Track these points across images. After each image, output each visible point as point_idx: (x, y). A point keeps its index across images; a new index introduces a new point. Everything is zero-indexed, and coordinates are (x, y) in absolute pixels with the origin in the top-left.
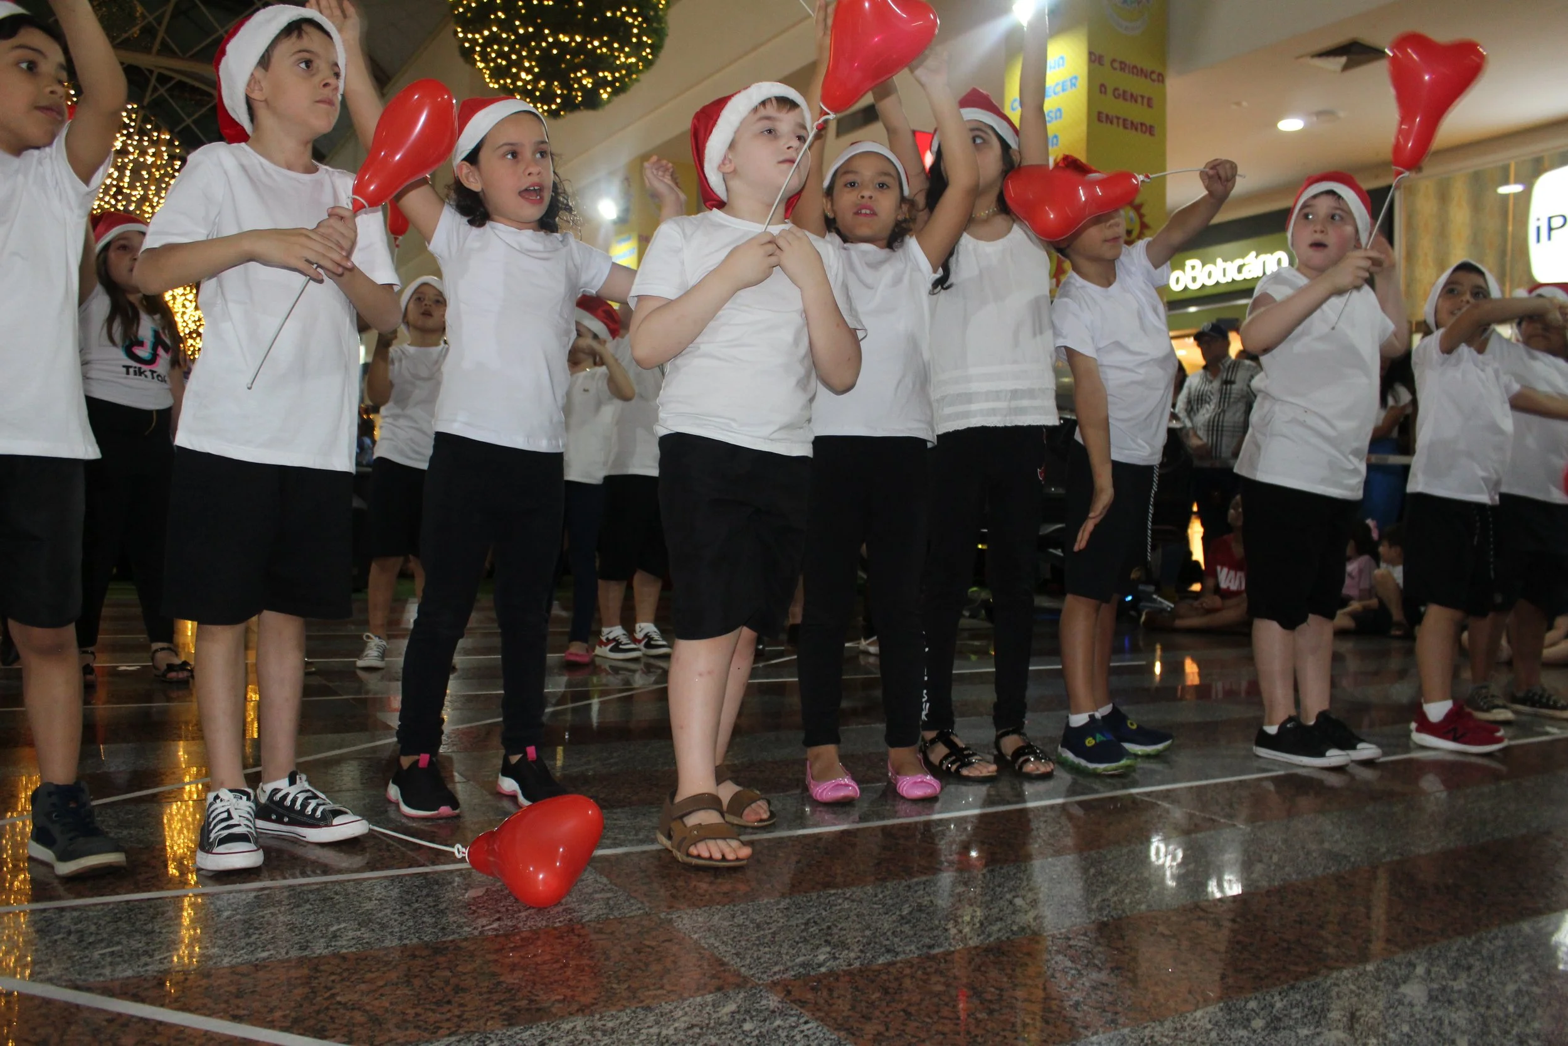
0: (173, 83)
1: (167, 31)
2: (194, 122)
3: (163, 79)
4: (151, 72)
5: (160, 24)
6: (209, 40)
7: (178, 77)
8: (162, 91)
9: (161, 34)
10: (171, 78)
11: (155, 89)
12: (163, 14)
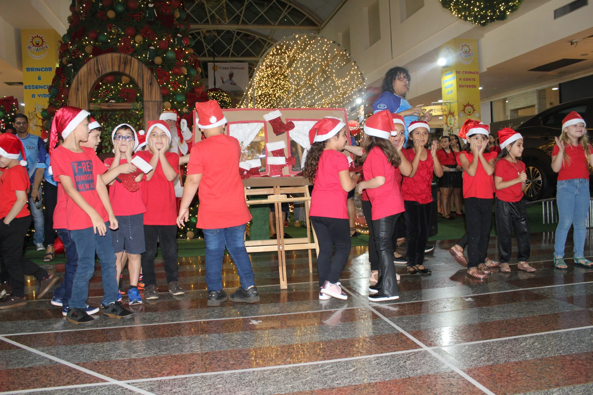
0: (242, 34)
1: (244, 16)
2: (250, 48)
3: (238, 34)
4: (234, 32)
5: (241, 14)
6: (258, 17)
7: (243, 32)
8: (238, 38)
9: (242, 17)
10: (241, 33)
11: (236, 38)
12: (242, 10)
